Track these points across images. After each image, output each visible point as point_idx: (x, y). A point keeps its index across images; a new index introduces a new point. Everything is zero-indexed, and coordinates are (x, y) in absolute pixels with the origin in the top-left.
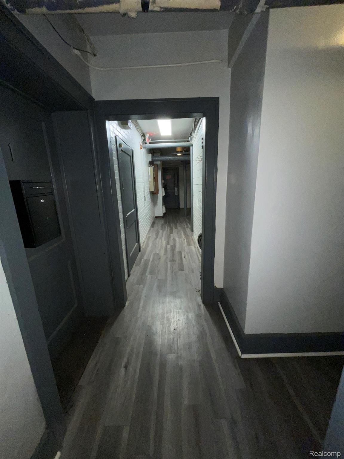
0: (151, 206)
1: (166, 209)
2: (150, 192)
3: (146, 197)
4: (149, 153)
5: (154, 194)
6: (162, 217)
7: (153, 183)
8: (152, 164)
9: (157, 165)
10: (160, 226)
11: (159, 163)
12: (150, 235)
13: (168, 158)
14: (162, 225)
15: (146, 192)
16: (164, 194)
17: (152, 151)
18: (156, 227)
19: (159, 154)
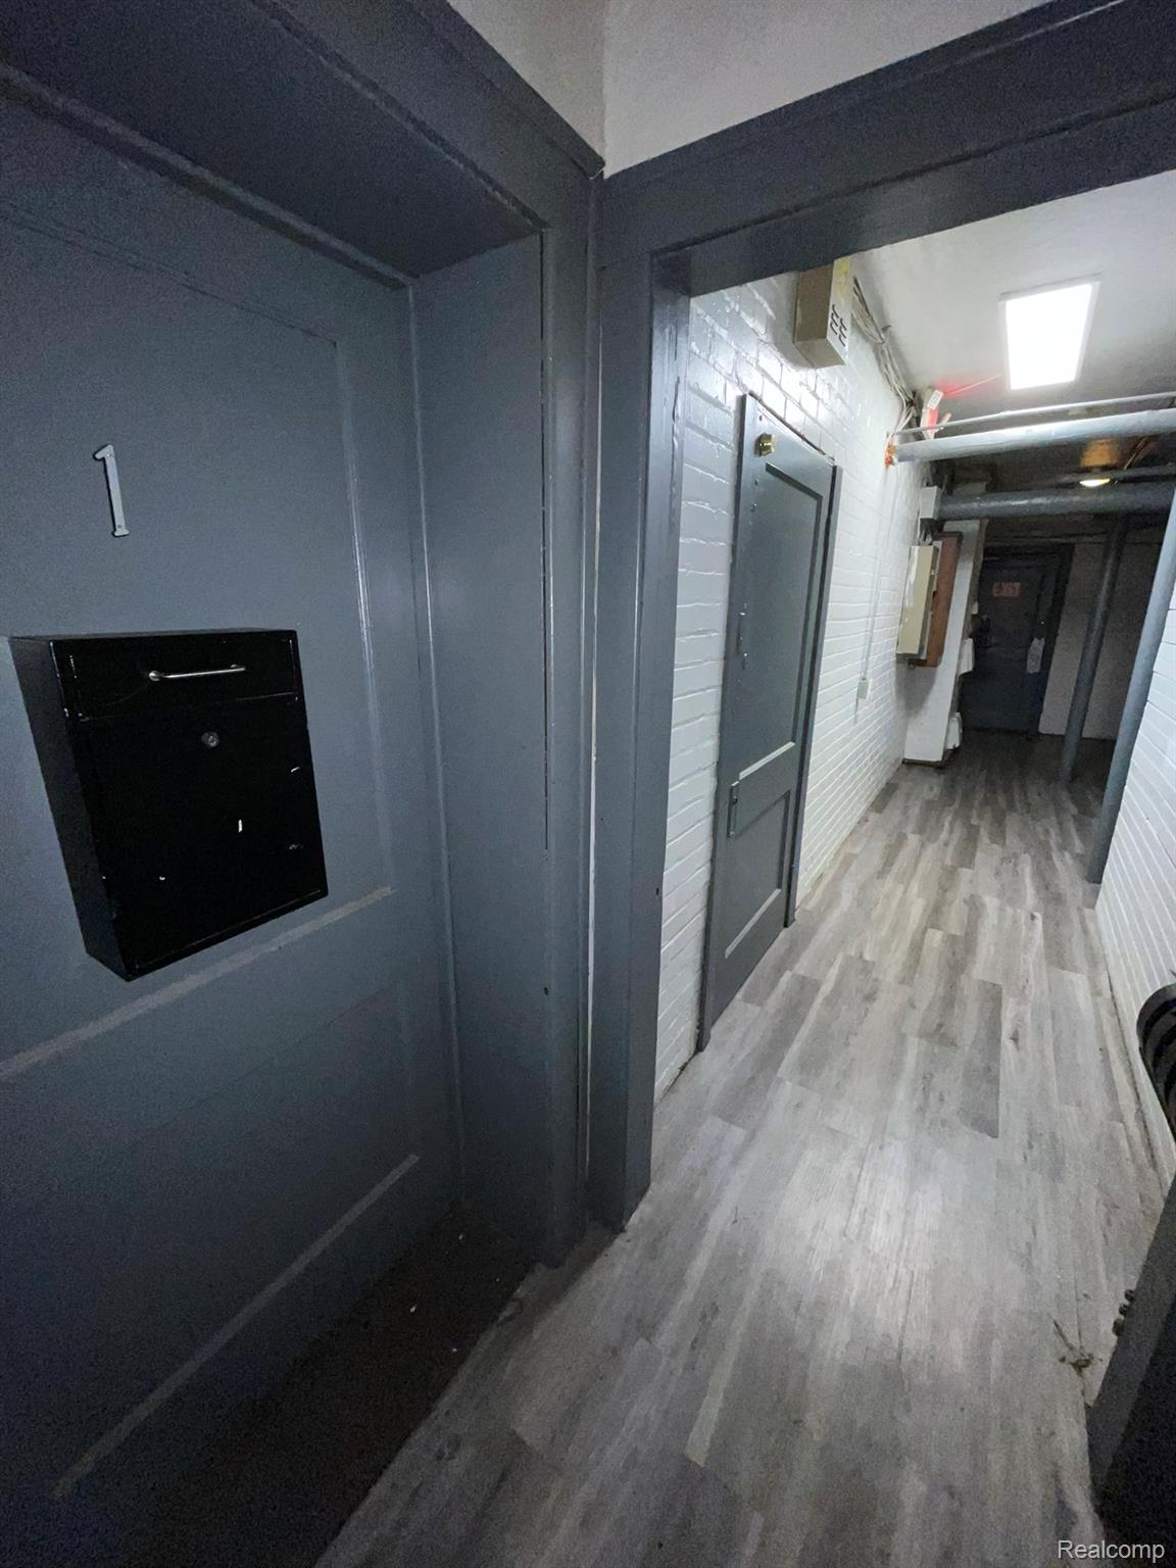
0: (891, 717)
1: (966, 730)
2: (898, 655)
3: (871, 681)
4: (928, 485)
5: (915, 666)
6: (939, 767)
7: (921, 617)
8: (932, 532)
9: (960, 536)
10: (915, 810)
11: (971, 527)
12: (857, 850)
13: (1025, 502)
14: (929, 805)
15: (873, 658)
16: (967, 666)
17: (947, 474)
18: (894, 813)
19: (981, 487)
